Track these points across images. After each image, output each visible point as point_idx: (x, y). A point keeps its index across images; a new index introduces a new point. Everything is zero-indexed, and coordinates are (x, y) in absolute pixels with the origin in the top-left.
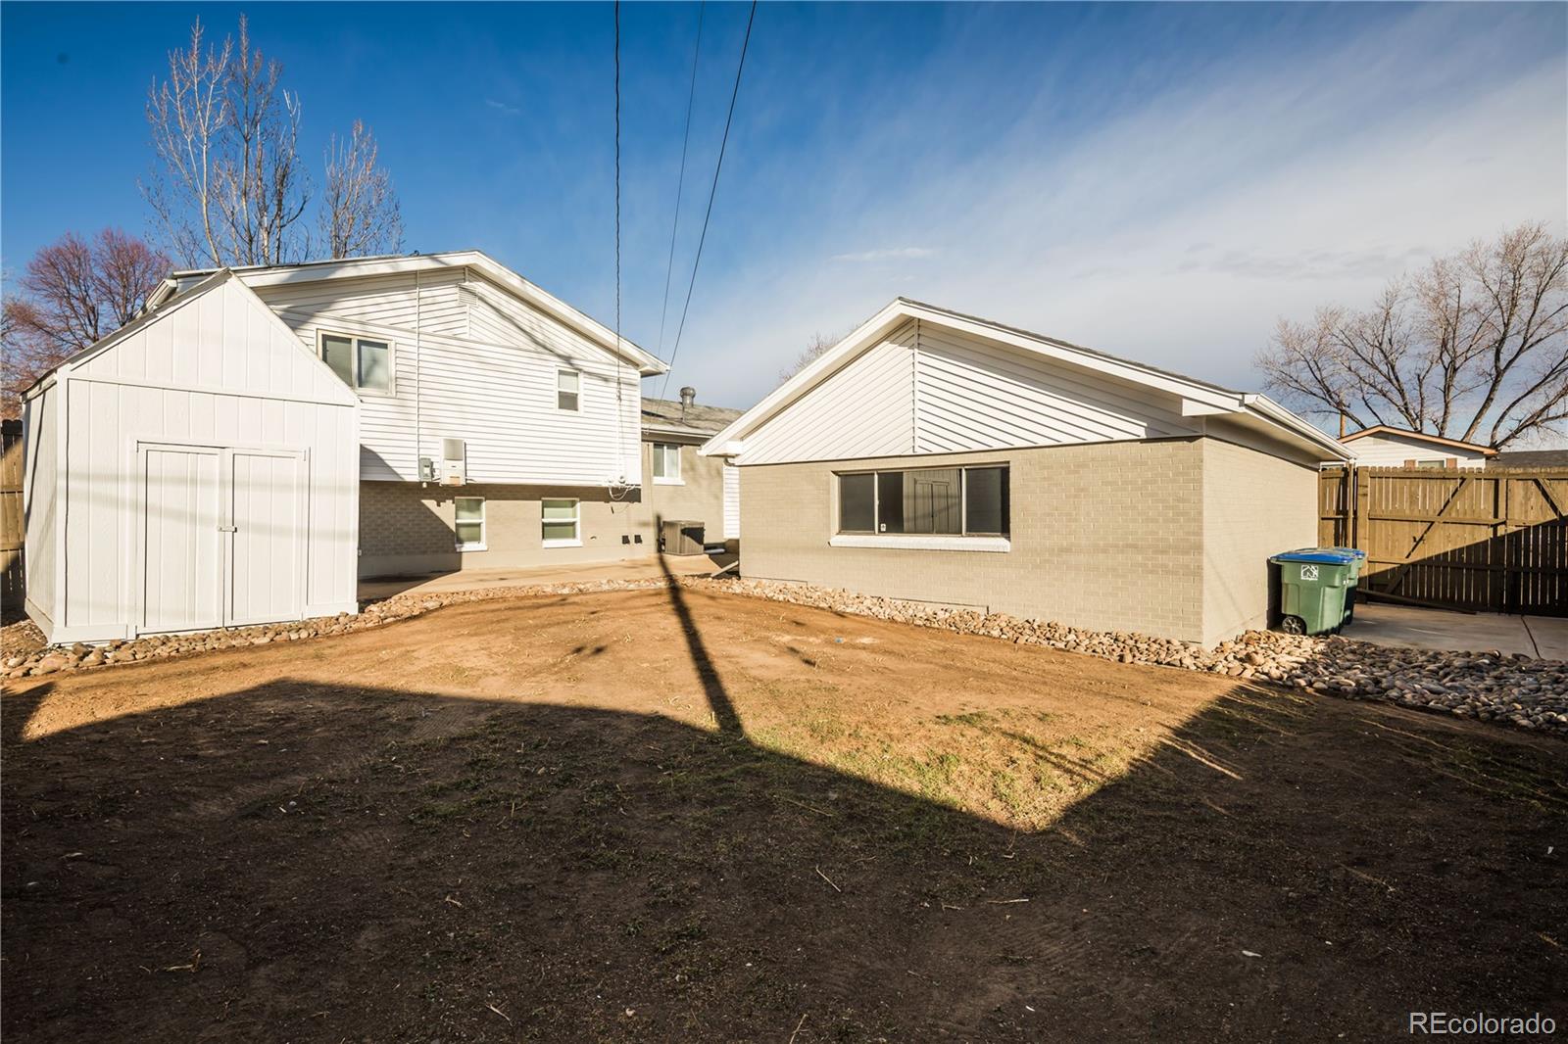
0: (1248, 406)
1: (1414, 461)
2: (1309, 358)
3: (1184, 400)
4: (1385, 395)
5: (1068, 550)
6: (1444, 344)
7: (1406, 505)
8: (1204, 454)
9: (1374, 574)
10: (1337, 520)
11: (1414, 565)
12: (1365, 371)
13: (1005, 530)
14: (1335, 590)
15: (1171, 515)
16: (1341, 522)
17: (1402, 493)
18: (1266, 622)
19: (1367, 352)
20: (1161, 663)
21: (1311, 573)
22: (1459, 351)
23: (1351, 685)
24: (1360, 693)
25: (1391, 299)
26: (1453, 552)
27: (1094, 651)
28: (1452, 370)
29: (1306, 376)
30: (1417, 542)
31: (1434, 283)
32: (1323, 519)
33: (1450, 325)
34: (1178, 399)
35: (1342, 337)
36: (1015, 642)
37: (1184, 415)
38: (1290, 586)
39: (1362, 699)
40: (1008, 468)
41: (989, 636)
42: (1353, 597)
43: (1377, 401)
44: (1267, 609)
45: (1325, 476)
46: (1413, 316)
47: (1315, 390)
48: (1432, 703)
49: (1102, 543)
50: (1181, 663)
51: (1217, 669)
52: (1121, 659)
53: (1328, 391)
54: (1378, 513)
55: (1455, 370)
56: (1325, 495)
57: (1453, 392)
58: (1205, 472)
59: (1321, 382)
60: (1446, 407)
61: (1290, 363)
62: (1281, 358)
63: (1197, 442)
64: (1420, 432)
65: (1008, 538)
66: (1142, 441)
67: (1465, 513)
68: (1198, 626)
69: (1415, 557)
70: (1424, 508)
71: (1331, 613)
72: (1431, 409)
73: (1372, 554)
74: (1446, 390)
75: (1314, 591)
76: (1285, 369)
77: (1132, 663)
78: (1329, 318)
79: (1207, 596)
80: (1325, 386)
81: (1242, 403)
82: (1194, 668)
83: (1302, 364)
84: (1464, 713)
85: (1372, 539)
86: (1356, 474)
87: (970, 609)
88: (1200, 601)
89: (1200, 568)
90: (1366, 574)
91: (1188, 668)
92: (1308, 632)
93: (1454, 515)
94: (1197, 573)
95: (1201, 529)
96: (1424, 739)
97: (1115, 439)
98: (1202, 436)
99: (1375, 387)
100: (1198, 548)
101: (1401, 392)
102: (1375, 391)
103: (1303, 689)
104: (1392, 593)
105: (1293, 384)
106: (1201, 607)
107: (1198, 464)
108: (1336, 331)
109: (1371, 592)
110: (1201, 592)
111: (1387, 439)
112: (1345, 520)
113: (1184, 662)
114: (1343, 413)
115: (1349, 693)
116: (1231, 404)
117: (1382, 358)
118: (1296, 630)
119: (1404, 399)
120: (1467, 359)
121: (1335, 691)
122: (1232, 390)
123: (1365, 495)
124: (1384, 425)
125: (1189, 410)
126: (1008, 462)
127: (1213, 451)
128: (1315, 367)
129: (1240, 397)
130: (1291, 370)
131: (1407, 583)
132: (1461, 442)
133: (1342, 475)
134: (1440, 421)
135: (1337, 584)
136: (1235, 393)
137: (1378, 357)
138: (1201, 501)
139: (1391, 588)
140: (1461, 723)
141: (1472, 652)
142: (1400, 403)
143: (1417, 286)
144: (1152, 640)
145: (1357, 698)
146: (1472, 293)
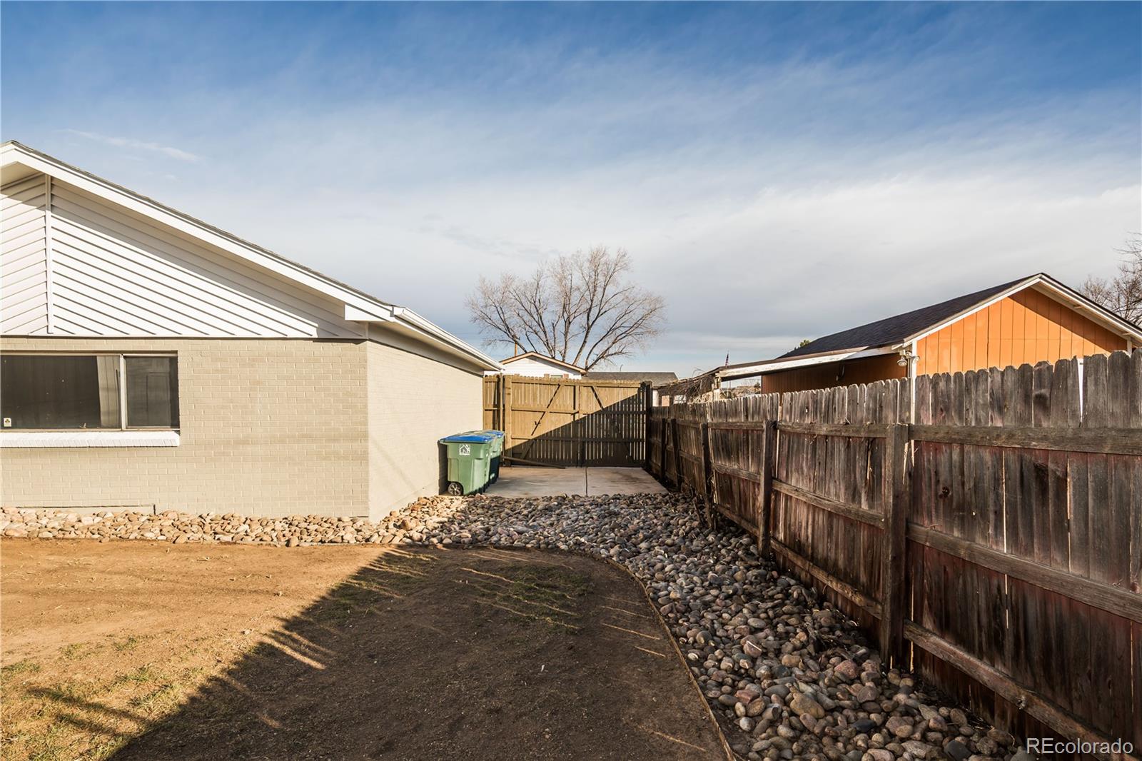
0: (396, 317)
1: (548, 375)
2: (497, 305)
3: (346, 306)
4: (536, 334)
5: (245, 442)
6: (564, 308)
7: (531, 401)
8: (368, 355)
9: (516, 447)
10: (494, 411)
11: (535, 439)
12: (527, 318)
13: (175, 424)
14: (480, 461)
15: (341, 407)
16: (496, 414)
17: (529, 394)
18: (438, 488)
19: (528, 306)
20: (325, 542)
21: (466, 450)
22: (572, 312)
23: (468, 537)
24: (475, 543)
25: (540, 275)
26: (555, 430)
27: (261, 540)
28: (568, 323)
29: (495, 317)
30: (537, 424)
31: (560, 270)
32: (486, 410)
33: (567, 296)
34: (341, 305)
35: (515, 294)
36: (174, 542)
37: (346, 319)
38: (453, 461)
39: (474, 547)
40: (177, 358)
41: (143, 539)
42: (496, 464)
43: (533, 336)
44: (438, 478)
45: (487, 381)
46: (550, 290)
47: (501, 327)
48: (515, 543)
49: (278, 434)
50: (343, 539)
51: (373, 540)
52: (288, 543)
53: (508, 328)
54: (516, 407)
55: (570, 323)
56: (487, 393)
57: (569, 336)
58: (368, 370)
59: (504, 321)
60: (566, 344)
61: (486, 306)
62: (481, 302)
63: (362, 344)
64: (554, 358)
65: (178, 432)
66: (315, 340)
67: (560, 407)
68: (365, 502)
69: (536, 435)
70: (540, 402)
71: (479, 477)
72: (558, 345)
73: (514, 433)
74: (566, 334)
75: (468, 463)
76: (483, 310)
77: (298, 545)
78: (508, 280)
79: (373, 475)
80: (506, 324)
81: (392, 315)
82: (353, 541)
83: (493, 308)
84: (532, 547)
85: (513, 423)
86: (504, 379)
87: (131, 510)
88: (367, 481)
89: (366, 453)
90: (511, 447)
91: (348, 542)
92: (465, 493)
93: (555, 407)
94: (363, 458)
95: (366, 420)
96: (498, 577)
97: (288, 337)
98: (365, 340)
99: (532, 328)
100: (364, 436)
101: (545, 332)
102: (531, 330)
103: (435, 546)
104: (525, 459)
105: (488, 321)
106: (368, 486)
107: (363, 363)
108: (512, 291)
109: (513, 459)
110: (367, 473)
111: (535, 360)
112: (499, 411)
113: (344, 538)
114: (516, 343)
115: (466, 544)
116: (385, 315)
117: (535, 310)
118: (457, 492)
119: (546, 337)
120: (575, 317)
121: (457, 544)
122: (384, 301)
123: (509, 394)
124: (537, 353)
125: (351, 315)
126: (176, 352)
127: (374, 351)
128: (500, 312)
129: (390, 308)
130: (487, 311)
131: (532, 451)
132: (573, 365)
133: (496, 380)
134: (563, 352)
135: (481, 457)
136: (387, 305)
137: (533, 310)
138: (366, 396)
139: (524, 455)
140: (529, 555)
141: (553, 496)
142: (545, 340)
143: (551, 270)
144: (324, 520)
145: (471, 547)
146: (577, 280)
